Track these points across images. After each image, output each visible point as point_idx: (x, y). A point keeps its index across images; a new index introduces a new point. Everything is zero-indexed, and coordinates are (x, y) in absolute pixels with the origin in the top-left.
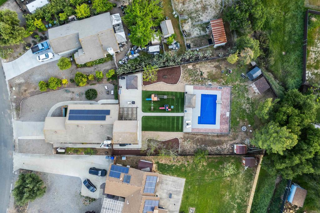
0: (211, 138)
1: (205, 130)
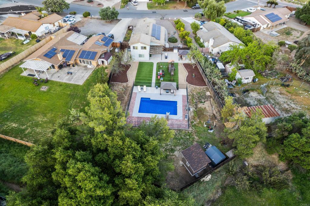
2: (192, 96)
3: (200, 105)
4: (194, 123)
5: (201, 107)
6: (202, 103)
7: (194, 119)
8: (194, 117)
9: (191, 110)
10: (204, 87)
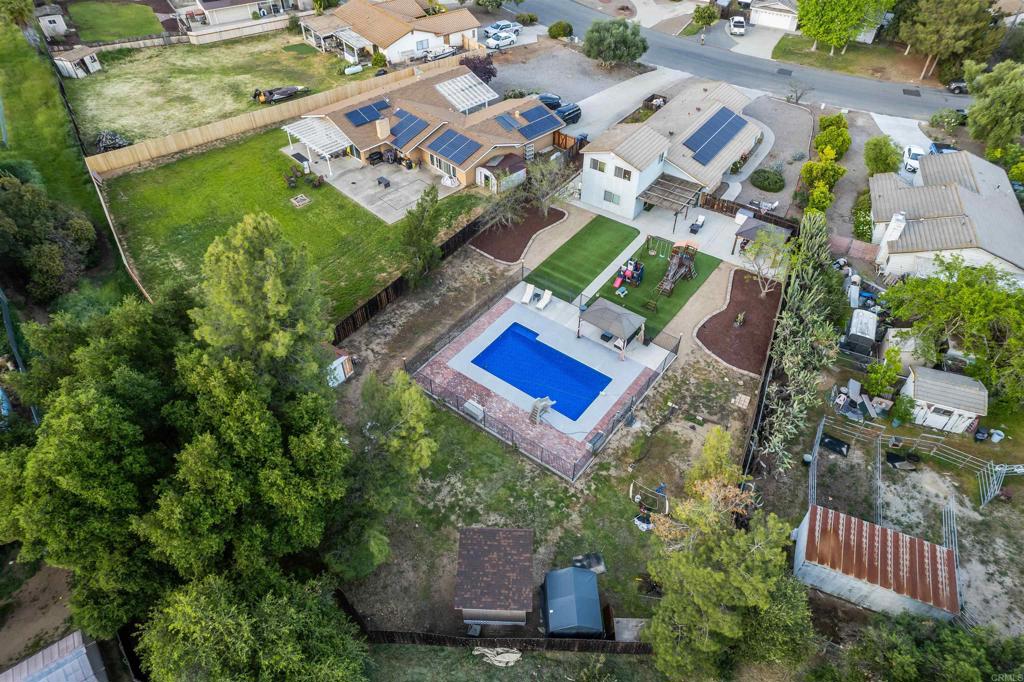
0: (439, 328)
1: (479, 330)
2: (675, 385)
3: (678, 427)
4: (608, 469)
5: (676, 433)
6: (691, 424)
7: (618, 459)
8: (625, 454)
9: (637, 426)
10: (746, 372)
